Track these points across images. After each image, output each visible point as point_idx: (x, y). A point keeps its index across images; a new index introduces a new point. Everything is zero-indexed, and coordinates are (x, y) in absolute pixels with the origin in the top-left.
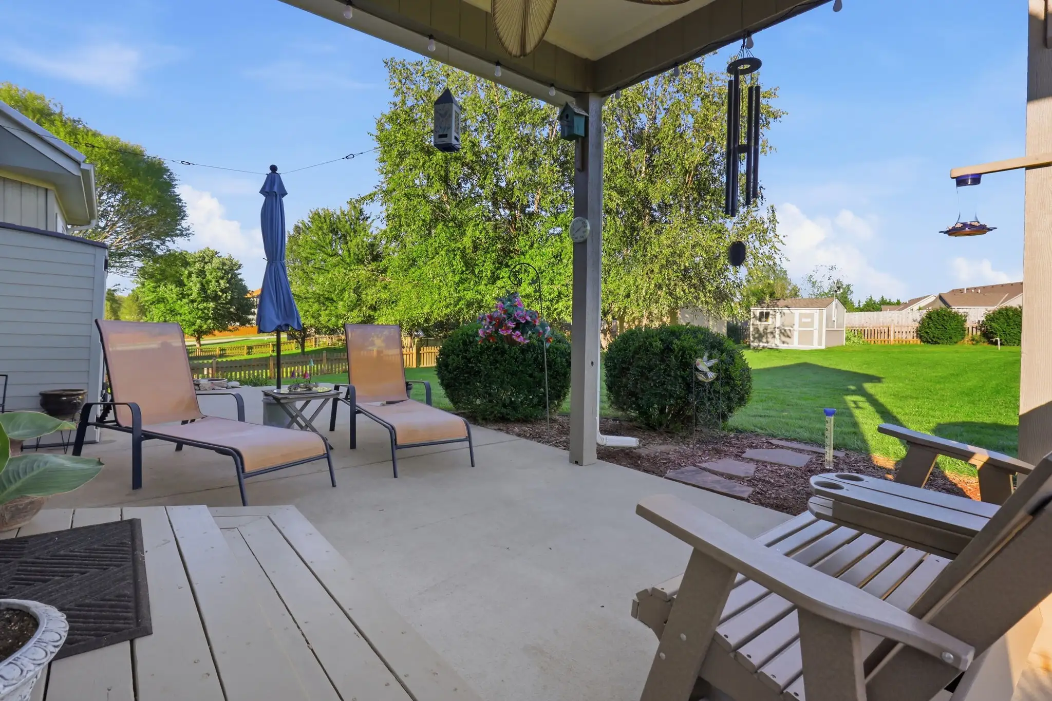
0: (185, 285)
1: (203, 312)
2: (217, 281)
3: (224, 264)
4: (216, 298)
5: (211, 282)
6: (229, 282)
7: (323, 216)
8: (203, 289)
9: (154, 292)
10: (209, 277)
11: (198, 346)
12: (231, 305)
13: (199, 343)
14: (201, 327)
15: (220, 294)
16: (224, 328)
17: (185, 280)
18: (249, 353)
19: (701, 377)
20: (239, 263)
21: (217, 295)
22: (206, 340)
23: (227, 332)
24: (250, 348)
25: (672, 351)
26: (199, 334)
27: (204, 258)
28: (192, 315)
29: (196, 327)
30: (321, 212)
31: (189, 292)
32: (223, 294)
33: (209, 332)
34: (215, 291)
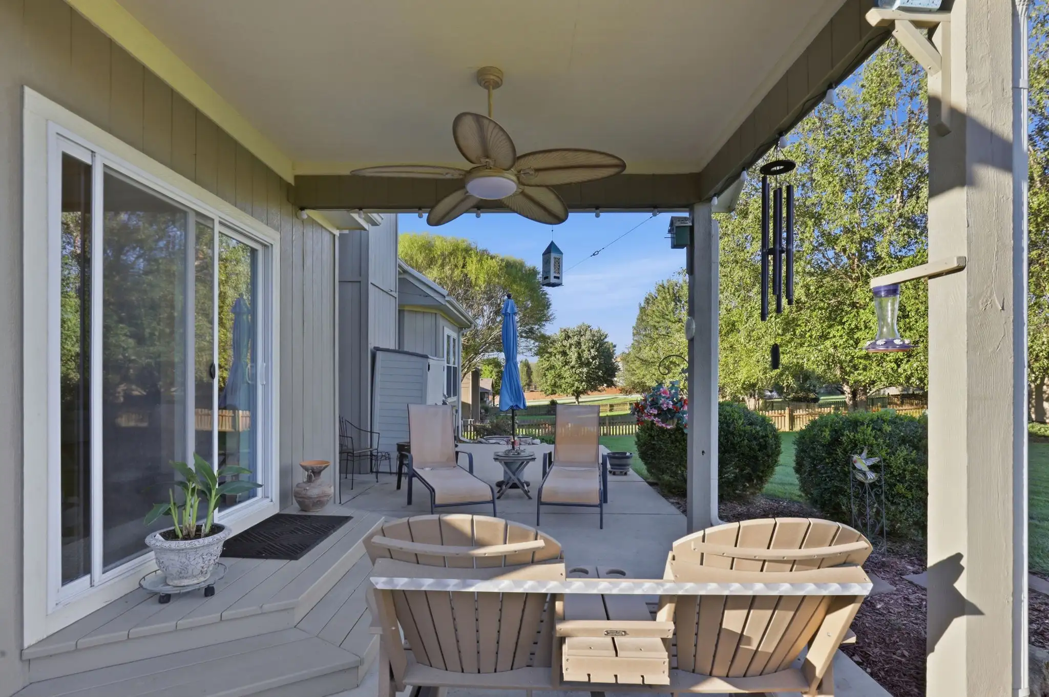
0: (568, 355)
1: (579, 376)
2: (589, 351)
3: (594, 336)
4: (588, 364)
5: (585, 351)
6: (597, 350)
7: (667, 286)
8: (580, 357)
9: (548, 361)
10: (583, 347)
11: (577, 402)
12: (600, 370)
13: (578, 401)
14: (578, 388)
15: (591, 360)
16: (594, 388)
17: (567, 351)
18: (611, 410)
19: (860, 477)
20: (606, 333)
21: (589, 362)
22: (583, 398)
23: (597, 392)
24: (612, 406)
25: (841, 443)
26: (577, 393)
27: (580, 332)
28: (573, 378)
29: (574, 388)
30: (666, 285)
31: (570, 360)
32: (593, 360)
33: (584, 392)
34: (587, 359)
